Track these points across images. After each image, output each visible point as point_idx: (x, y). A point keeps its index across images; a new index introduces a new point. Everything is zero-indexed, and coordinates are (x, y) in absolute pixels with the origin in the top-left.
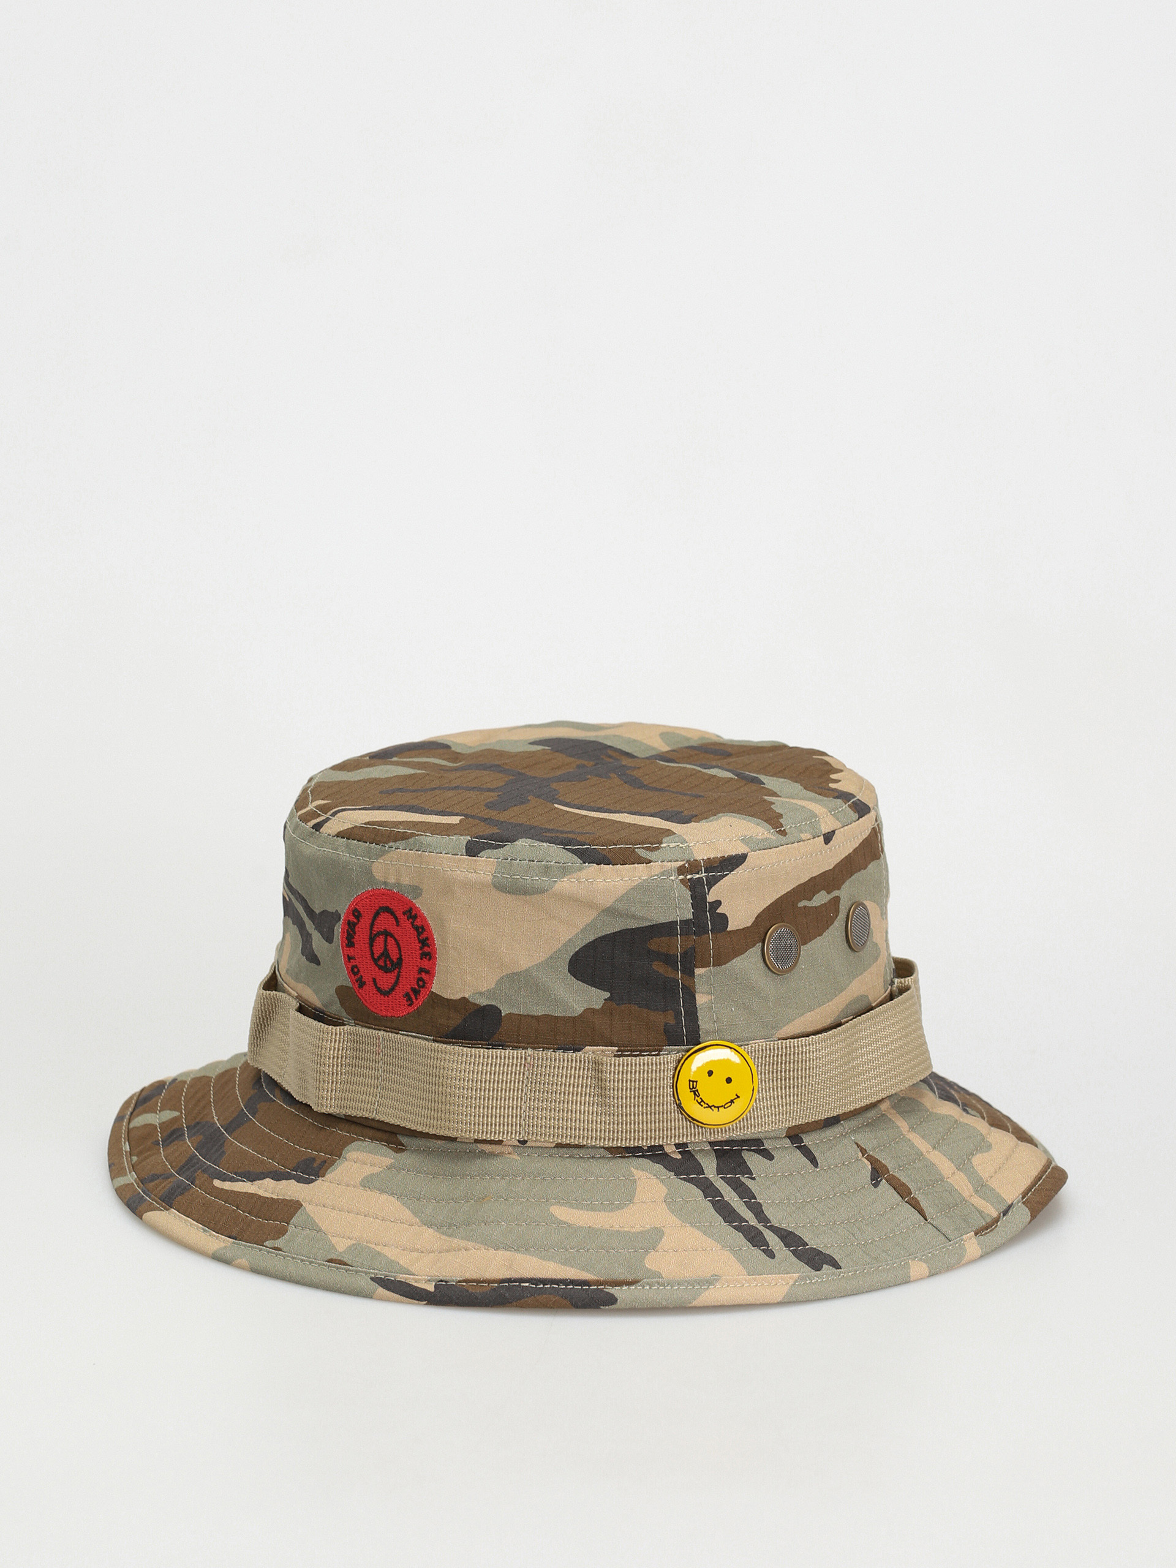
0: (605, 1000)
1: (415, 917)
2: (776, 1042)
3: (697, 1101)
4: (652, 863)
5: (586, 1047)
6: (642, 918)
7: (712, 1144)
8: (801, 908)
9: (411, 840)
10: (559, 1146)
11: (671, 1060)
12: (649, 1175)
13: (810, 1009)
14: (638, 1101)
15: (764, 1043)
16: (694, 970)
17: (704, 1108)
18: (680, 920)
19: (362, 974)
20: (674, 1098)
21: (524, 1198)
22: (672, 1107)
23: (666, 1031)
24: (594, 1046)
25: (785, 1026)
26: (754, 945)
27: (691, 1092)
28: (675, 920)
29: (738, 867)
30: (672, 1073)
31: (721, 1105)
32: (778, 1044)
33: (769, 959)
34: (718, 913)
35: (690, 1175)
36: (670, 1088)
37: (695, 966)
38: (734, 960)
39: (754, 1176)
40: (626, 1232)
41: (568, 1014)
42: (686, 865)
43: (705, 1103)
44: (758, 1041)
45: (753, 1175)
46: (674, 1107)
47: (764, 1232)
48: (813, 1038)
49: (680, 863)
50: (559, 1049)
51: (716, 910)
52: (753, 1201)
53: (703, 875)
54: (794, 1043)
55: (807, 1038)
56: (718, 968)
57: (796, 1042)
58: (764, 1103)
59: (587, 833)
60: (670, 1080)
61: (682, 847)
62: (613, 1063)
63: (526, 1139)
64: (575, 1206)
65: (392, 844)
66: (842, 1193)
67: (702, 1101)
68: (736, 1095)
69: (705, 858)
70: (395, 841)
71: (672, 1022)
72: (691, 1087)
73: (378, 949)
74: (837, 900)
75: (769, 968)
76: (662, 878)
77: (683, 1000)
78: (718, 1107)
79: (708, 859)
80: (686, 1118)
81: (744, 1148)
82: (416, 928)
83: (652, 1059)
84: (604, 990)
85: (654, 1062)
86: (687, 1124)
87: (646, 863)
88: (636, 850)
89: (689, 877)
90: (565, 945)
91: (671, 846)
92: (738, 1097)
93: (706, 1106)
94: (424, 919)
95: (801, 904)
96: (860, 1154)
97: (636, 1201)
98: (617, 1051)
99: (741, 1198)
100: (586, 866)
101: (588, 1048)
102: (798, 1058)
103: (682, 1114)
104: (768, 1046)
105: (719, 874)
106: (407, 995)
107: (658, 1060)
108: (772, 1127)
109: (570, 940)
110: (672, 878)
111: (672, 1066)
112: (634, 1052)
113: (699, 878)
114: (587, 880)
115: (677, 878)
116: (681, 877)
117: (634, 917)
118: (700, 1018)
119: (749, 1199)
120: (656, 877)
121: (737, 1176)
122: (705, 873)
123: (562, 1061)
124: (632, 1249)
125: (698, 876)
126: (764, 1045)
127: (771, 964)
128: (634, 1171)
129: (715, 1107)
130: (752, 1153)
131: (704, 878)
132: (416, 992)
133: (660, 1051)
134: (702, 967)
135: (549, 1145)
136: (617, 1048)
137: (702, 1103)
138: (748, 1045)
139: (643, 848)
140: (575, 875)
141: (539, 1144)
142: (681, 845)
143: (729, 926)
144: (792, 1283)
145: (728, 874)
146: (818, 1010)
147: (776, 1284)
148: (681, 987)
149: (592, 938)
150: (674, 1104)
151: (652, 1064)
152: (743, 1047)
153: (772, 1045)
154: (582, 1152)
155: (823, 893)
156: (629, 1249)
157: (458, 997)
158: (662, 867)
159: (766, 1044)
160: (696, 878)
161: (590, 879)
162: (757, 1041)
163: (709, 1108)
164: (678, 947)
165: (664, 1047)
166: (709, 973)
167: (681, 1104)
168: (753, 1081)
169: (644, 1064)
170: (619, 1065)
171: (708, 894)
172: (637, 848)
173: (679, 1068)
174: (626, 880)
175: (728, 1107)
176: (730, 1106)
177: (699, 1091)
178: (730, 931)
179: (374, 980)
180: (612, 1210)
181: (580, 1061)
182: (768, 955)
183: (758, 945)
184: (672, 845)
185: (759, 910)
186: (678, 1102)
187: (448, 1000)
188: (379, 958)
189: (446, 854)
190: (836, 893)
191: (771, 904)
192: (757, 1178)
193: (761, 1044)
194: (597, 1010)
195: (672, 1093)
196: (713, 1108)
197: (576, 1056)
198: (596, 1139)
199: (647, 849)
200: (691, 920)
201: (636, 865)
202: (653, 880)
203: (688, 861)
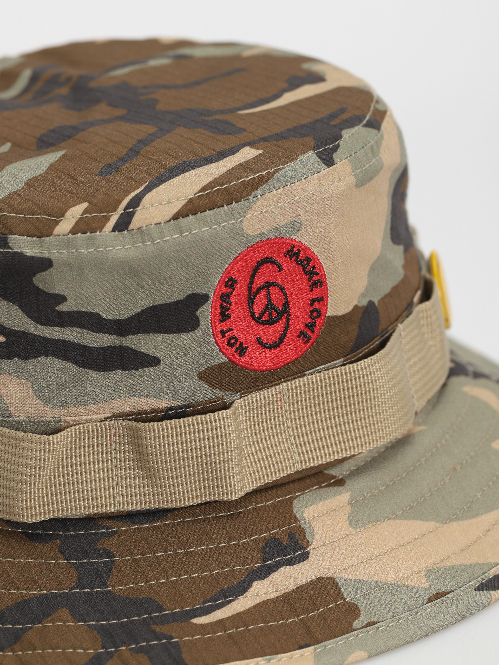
1: (297, 254)
9: (274, 179)
19: (242, 341)
65: (254, 193)
70: (257, 188)
73: (258, 307)
82: (299, 263)
94: (306, 249)
106: (302, 333)
132: (311, 326)
157: (350, 308)
179: (258, 340)
187: (344, 316)
188: (262, 315)
189: (312, 175)
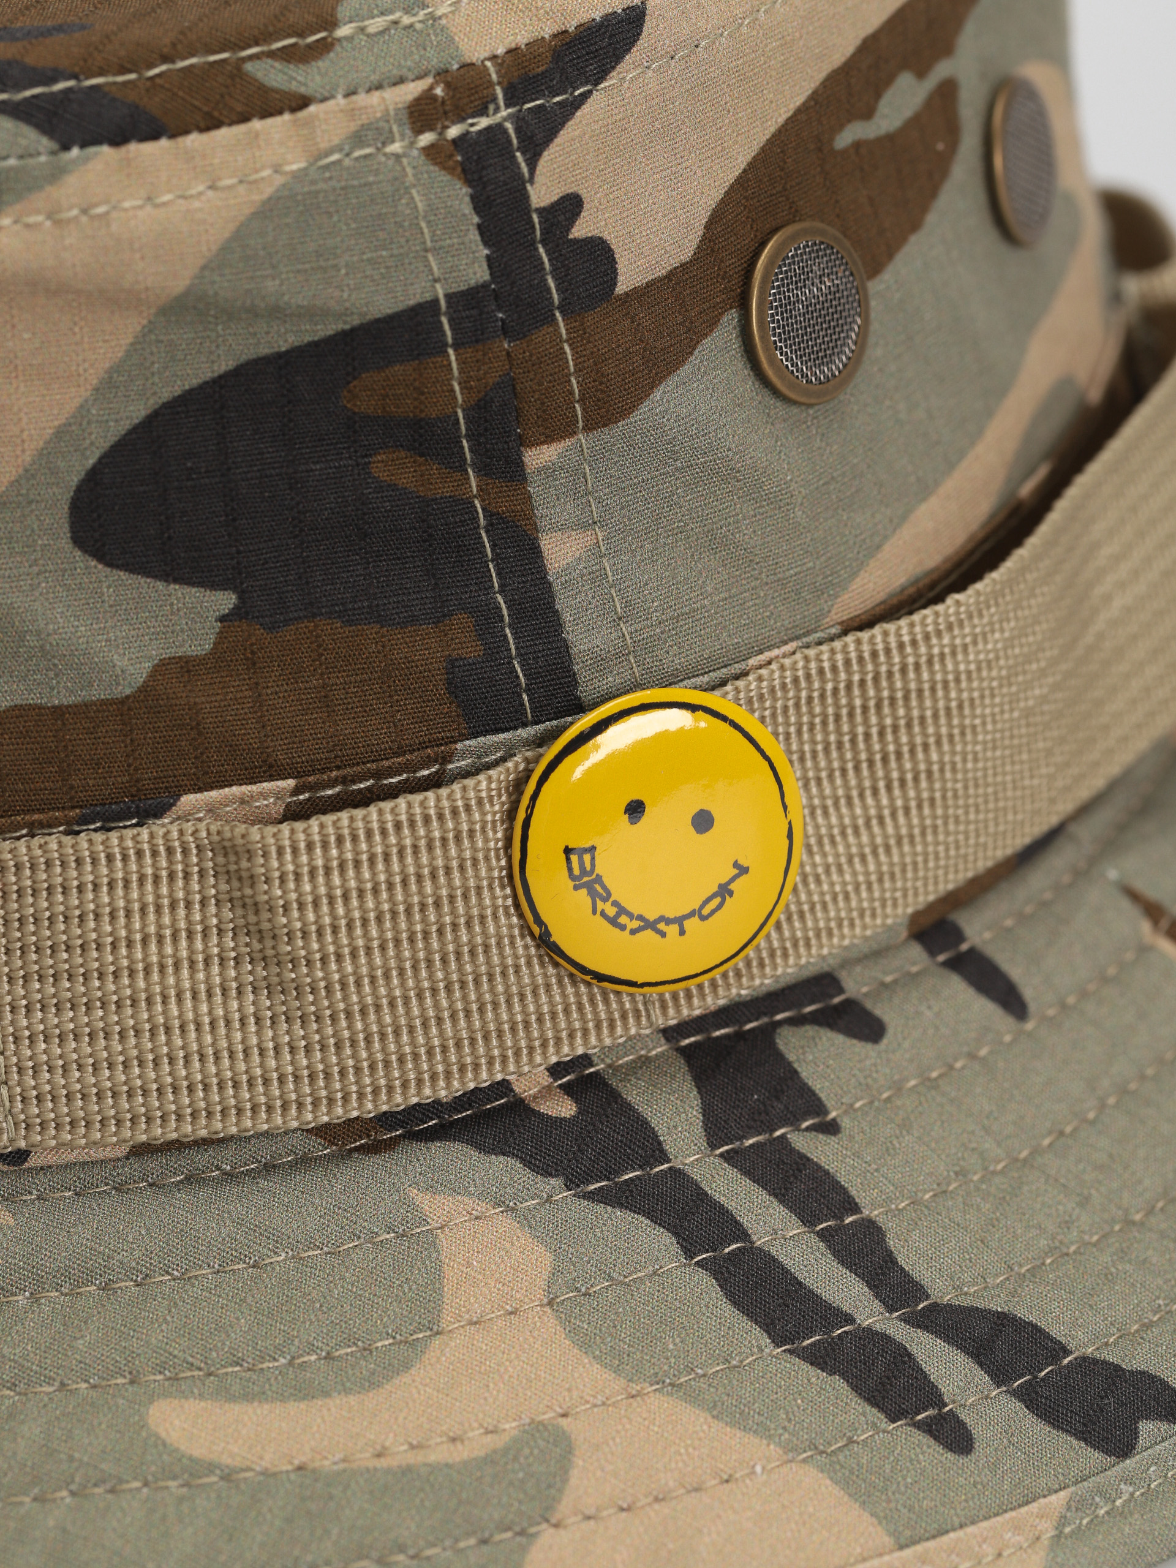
0: (222, 619)
2: (837, 644)
3: (603, 914)
4: (312, 108)
5: (184, 799)
6: (311, 313)
7: (670, 1034)
8: (844, 152)
10: (140, 1151)
11: (489, 790)
12: (480, 1207)
13: (925, 490)
14: (399, 957)
15: (798, 656)
16: (520, 456)
17: (633, 932)
18: (446, 296)
20: (521, 916)
21: (50, 1381)
22: (521, 951)
23: (454, 688)
24: (212, 789)
25: (854, 575)
26: (713, 324)
27: (576, 888)
28: (428, 297)
29: (618, 61)
30: (500, 835)
31: (687, 911)
32: (845, 650)
33: (772, 360)
34: (576, 241)
35: (618, 1173)
36: (503, 887)
37: (524, 442)
38: (657, 395)
39: (833, 1115)
40: (433, 1468)
41: (97, 693)
42: (439, 91)
43: (631, 916)
44: (776, 652)
45: (827, 1113)
46: (526, 947)
47: (914, 1349)
48: (958, 603)
49: (412, 90)
50: (85, 820)
51: (568, 230)
52: (849, 1220)
53: (504, 113)
54: (899, 635)
55: (940, 608)
56: (604, 434)
57: (904, 631)
58: (824, 855)
59: (59, 29)
60: (498, 859)
61: (411, 26)
62: (287, 843)
63: (22, 1144)
64: (236, 1388)
66: (1123, 1091)
67: (622, 910)
68: (736, 865)
69: (501, 51)
71: (471, 650)
72: (576, 872)
74: (947, 91)
75: (776, 392)
76: (357, 154)
77: (496, 566)
78: (680, 921)
79: (509, 52)
80: (571, 976)
81: (779, 1017)
83: (422, 804)
84: (214, 586)
85: (432, 812)
86: (577, 994)
87: (293, 110)
88: (249, 67)
89: (454, 132)
90: (47, 455)
91: (371, 30)
92: (742, 870)
93: (635, 924)
95: (845, 138)
96: (1146, 926)
97: (447, 1320)
98: (296, 791)
99: (808, 1219)
100: (73, 161)
101: (189, 800)
102: (919, 680)
103: (556, 965)
104: (813, 665)
105: (557, 99)
107: (445, 803)
108: (864, 927)
109: (60, 433)
110: (396, 147)
111: (496, 808)
112: (354, 782)
113: (489, 129)
114: (84, 211)
115: (412, 144)
116: (427, 138)
117: (277, 313)
118: (567, 617)
119: (835, 1217)
120: (335, 157)
121: (778, 1133)
122: (507, 106)
123: (103, 861)
124: (468, 1535)
125: (483, 122)
126: (801, 664)
127: (782, 378)
128: (424, 1201)
129: (669, 921)
130: (809, 1030)
131: (508, 125)
133: (446, 759)
134: (549, 439)
135: (108, 1153)
136: (291, 783)
137: (623, 919)
138: (745, 674)
139: (271, 54)
140: (39, 200)
141: (72, 1157)
142: (406, 20)
143: (620, 278)
144: (1053, 1533)
145: (590, 92)
146: (949, 485)
147: (1000, 1555)
148: (482, 522)
149: (137, 411)
150: (523, 937)
151: (427, 819)
152: (729, 688)
153: (825, 657)
154: (227, 1160)
155: (905, 81)
156: (457, 1541)
158: (351, 113)
159: (807, 659)
160: (480, 132)
161: (96, 205)
162: (767, 655)
163: (649, 933)
164: (453, 391)
165: (459, 746)
166: (575, 457)
167: (548, 933)
168: (785, 807)
169: (398, 826)
170: (310, 847)
171: (531, 180)
172: (251, 58)
173: (521, 815)
174: (230, 188)
175: (713, 912)
176: (719, 907)
177: (605, 880)
178: (626, 293)
180: (371, 1383)
181: (170, 851)
182: (766, 349)
183: (725, 319)
184: (376, 24)
185: (712, 196)
186: (536, 930)
190: (942, 70)
191: (750, 164)
192: (845, 1123)
193: (787, 662)
194: (200, 661)
195: (510, 902)
196: (661, 926)
197: (152, 836)
198: (270, 1109)
199: (288, 55)
200: (485, 286)
201: (256, 124)
202: (327, 167)
203: (442, 74)
